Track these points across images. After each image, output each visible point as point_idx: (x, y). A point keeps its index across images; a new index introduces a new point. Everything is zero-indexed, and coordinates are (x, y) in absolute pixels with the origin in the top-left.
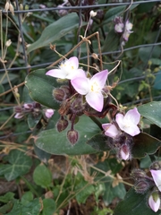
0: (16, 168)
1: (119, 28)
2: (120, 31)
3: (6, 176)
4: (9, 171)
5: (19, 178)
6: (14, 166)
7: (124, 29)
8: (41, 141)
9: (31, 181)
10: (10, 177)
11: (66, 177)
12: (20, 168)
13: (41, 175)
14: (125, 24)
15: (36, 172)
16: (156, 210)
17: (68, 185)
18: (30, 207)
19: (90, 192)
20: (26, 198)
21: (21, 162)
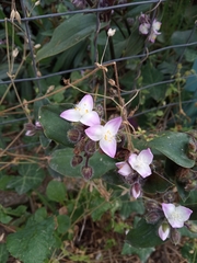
0: (27, 181)
1: (144, 29)
2: (145, 32)
3: (17, 189)
4: (20, 184)
5: (31, 191)
6: (25, 177)
7: (150, 30)
8: (55, 161)
9: (44, 193)
10: (22, 190)
11: (81, 192)
12: (32, 180)
13: (55, 190)
14: (151, 24)
15: (50, 187)
16: (164, 239)
17: (83, 199)
18: (45, 225)
19: (106, 209)
20: (40, 214)
21: (32, 174)
